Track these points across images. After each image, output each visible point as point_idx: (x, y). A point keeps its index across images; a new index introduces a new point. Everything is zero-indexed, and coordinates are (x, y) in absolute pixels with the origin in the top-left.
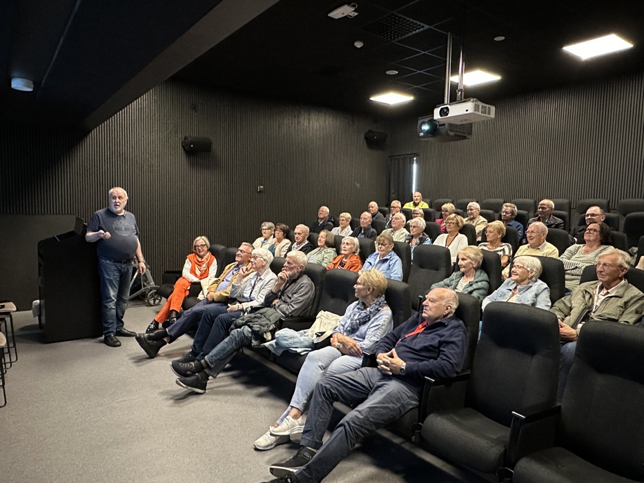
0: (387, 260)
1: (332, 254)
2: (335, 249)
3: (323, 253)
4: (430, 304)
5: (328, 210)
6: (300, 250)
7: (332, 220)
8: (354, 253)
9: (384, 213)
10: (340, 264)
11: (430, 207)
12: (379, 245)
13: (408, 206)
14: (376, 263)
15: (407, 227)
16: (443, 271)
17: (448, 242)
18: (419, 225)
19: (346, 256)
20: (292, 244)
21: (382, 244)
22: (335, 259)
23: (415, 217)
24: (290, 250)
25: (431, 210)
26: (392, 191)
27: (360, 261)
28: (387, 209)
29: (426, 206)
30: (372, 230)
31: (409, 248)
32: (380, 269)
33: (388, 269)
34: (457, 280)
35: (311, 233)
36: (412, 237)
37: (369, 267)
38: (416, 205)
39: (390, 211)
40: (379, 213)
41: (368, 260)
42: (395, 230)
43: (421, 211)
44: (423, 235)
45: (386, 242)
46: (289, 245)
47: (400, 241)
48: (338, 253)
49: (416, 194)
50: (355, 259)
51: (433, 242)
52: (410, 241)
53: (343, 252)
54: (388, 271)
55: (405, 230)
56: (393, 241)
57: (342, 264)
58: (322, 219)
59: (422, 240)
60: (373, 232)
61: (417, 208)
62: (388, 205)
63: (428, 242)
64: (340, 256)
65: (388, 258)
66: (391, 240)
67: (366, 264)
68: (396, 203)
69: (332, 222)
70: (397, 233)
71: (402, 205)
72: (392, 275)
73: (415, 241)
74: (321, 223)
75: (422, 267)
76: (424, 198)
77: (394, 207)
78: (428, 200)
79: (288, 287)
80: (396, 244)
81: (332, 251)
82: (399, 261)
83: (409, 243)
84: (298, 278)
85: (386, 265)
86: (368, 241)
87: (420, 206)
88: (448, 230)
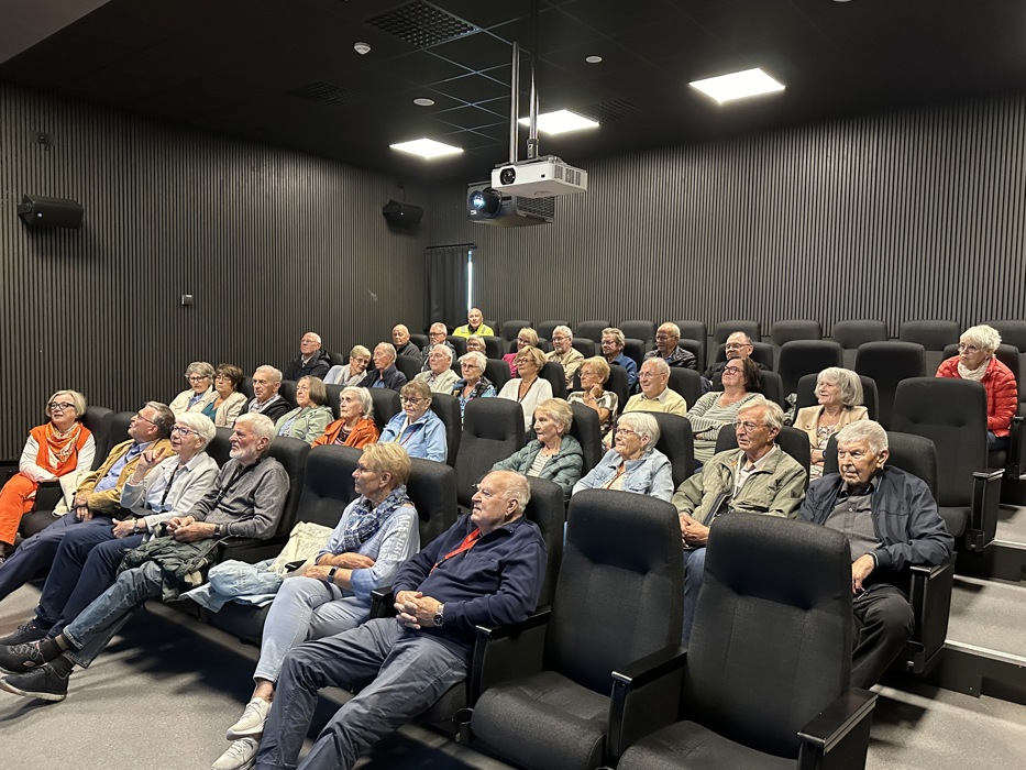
0: (420, 425)
1: (325, 417)
2: (329, 409)
3: (308, 416)
4: (483, 498)
5: (319, 340)
6: (264, 413)
7: (328, 357)
8: (363, 414)
9: (420, 345)
10: (339, 437)
11: (497, 333)
12: (406, 399)
13: (461, 332)
14: (402, 431)
15: (456, 368)
16: (512, 440)
17: (522, 393)
18: (477, 364)
19: (348, 421)
20: (249, 402)
21: (411, 400)
22: (329, 426)
23: (471, 350)
24: (244, 411)
25: (497, 339)
26: (434, 306)
27: (374, 428)
28: (425, 337)
29: (489, 332)
30: (398, 373)
31: (456, 405)
32: (410, 441)
33: (424, 441)
34: (533, 454)
35: (286, 382)
36: (465, 383)
37: (388, 439)
38: (473, 330)
39: (429, 343)
40: (411, 344)
41: (388, 426)
42: (436, 374)
43: (482, 341)
44: (483, 381)
45: (418, 395)
46: (243, 403)
47: (446, 392)
48: (336, 415)
49: (474, 313)
50: (366, 424)
51: (497, 393)
52: (461, 390)
53: (342, 414)
54: (423, 445)
55: (453, 374)
56: (430, 393)
57: (342, 436)
58: (308, 355)
59: (480, 390)
60: (399, 378)
61: (474, 336)
62: (427, 331)
63: (489, 393)
64: (339, 422)
65: (423, 422)
66: (426, 391)
67: (386, 433)
68: (439, 328)
69: (327, 360)
70: (440, 379)
71: (450, 331)
72: (429, 451)
73: (470, 390)
74: (306, 362)
75: (478, 435)
76: (486, 319)
77: (434, 334)
78: (494, 323)
79: (237, 479)
80: (435, 397)
81: (323, 412)
82: (442, 427)
83: (459, 395)
84: (258, 462)
85: (419, 434)
86: (391, 393)
87: (479, 332)
88: (520, 372)
